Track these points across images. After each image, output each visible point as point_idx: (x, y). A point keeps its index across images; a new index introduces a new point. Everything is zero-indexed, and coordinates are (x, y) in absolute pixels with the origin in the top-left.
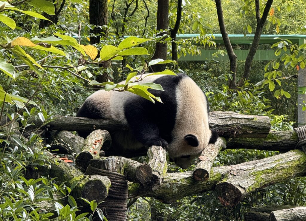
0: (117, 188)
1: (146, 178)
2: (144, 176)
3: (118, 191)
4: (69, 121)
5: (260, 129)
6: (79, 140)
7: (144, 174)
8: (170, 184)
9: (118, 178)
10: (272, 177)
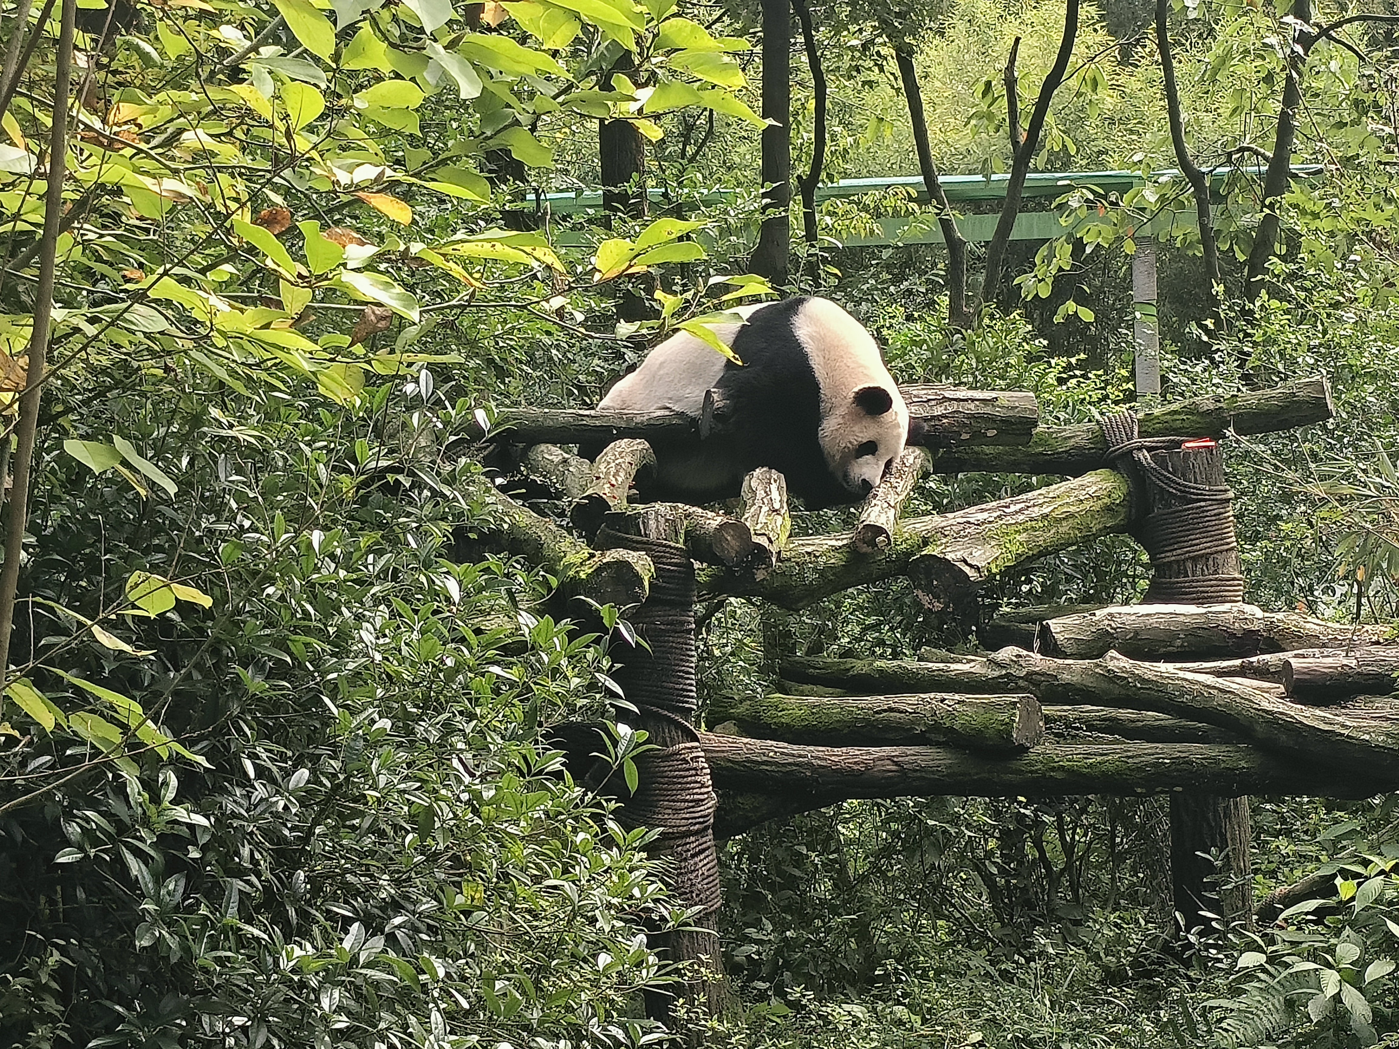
0: (669, 577)
1: (737, 552)
2: (732, 548)
3: (671, 586)
4: (552, 419)
5: (1013, 424)
6: (578, 465)
7: (733, 543)
8: (797, 563)
9: (672, 553)
10: (1046, 537)
